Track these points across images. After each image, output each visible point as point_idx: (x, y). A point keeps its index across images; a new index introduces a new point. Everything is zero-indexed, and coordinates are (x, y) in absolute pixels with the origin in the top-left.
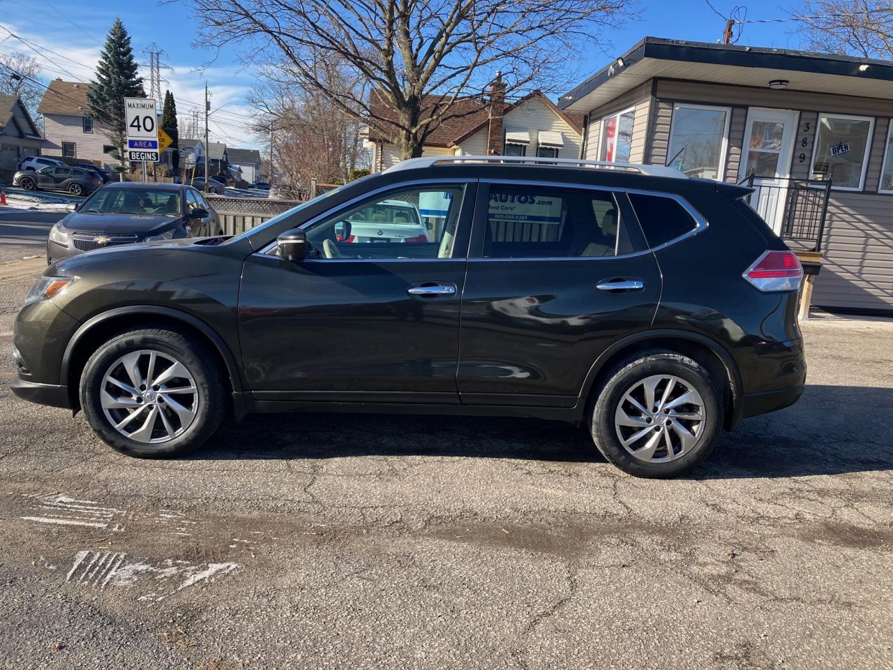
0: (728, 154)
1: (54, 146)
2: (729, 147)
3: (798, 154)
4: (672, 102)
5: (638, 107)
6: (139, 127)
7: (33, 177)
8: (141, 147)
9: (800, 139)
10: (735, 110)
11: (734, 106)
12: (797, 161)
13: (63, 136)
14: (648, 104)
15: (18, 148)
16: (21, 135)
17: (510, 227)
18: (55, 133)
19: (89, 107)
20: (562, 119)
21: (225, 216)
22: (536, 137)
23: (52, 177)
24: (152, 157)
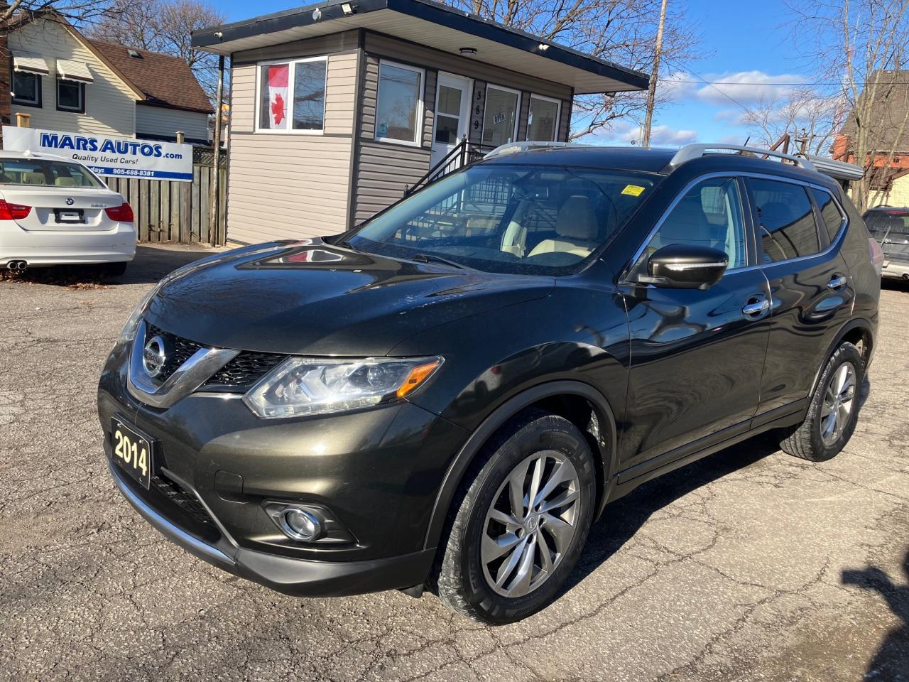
0: (425, 117)
2: (425, 110)
3: (473, 121)
4: (378, 57)
5: (332, 58)
9: (475, 107)
10: (428, 72)
11: (427, 69)
12: (473, 127)
14: (355, 56)
17: (134, 186)
20: (85, 47)
22: (53, 66)
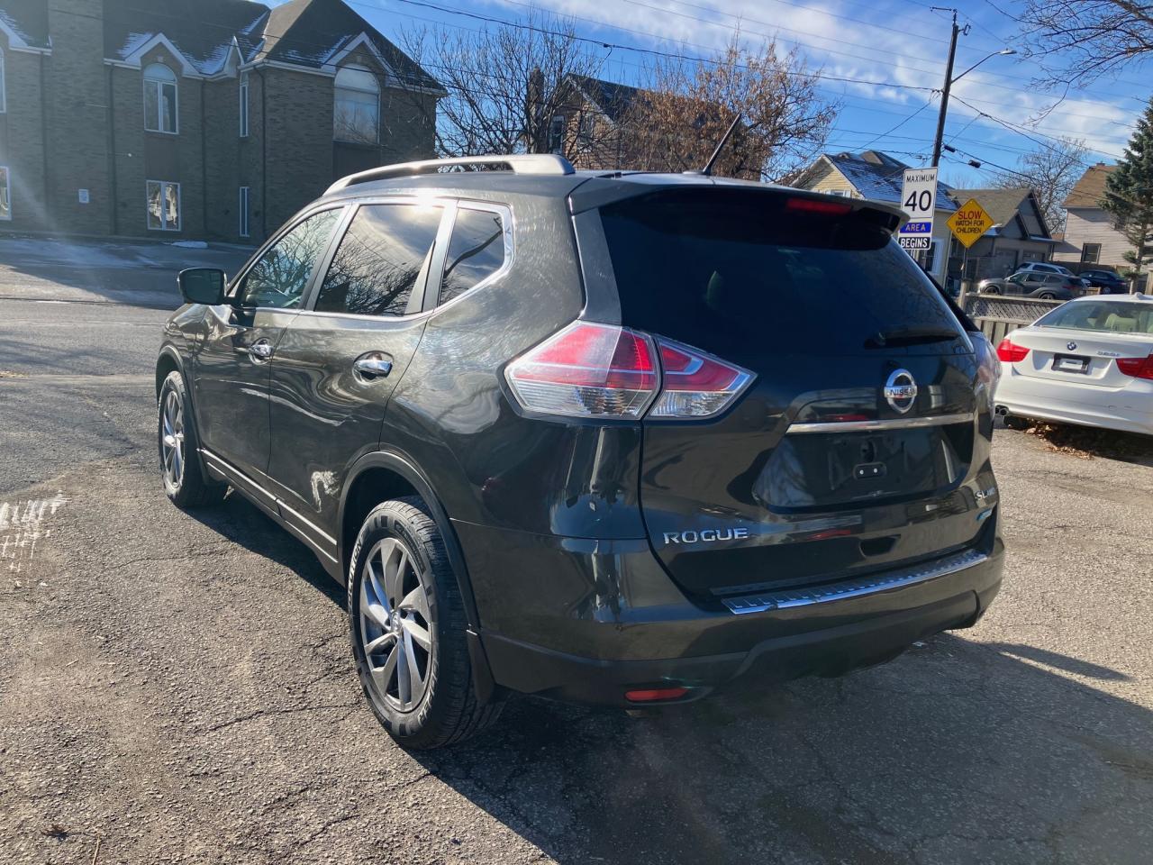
1: (1071, 249)
6: (914, 205)
7: (1000, 285)
8: (913, 232)
13: (1086, 236)
15: (1017, 253)
16: (1024, 236)
18: (1076, 231)
19: (1105, 196)
21: (1007, 324)
23: (1021, 285)
24: (923, 243)
